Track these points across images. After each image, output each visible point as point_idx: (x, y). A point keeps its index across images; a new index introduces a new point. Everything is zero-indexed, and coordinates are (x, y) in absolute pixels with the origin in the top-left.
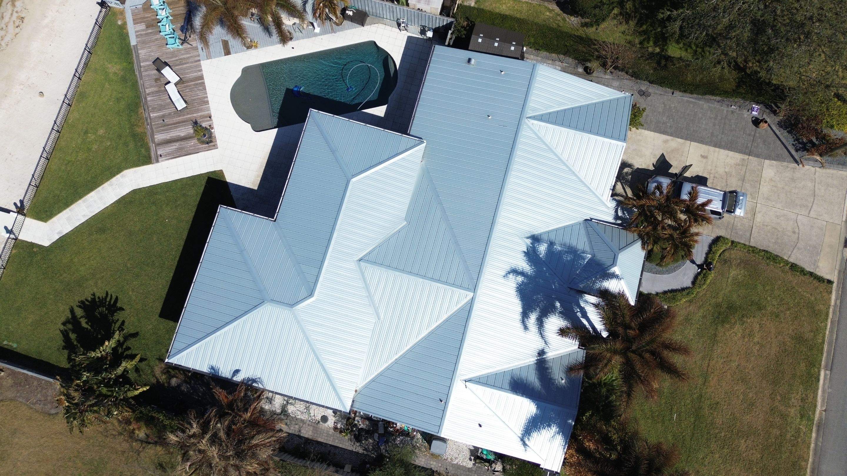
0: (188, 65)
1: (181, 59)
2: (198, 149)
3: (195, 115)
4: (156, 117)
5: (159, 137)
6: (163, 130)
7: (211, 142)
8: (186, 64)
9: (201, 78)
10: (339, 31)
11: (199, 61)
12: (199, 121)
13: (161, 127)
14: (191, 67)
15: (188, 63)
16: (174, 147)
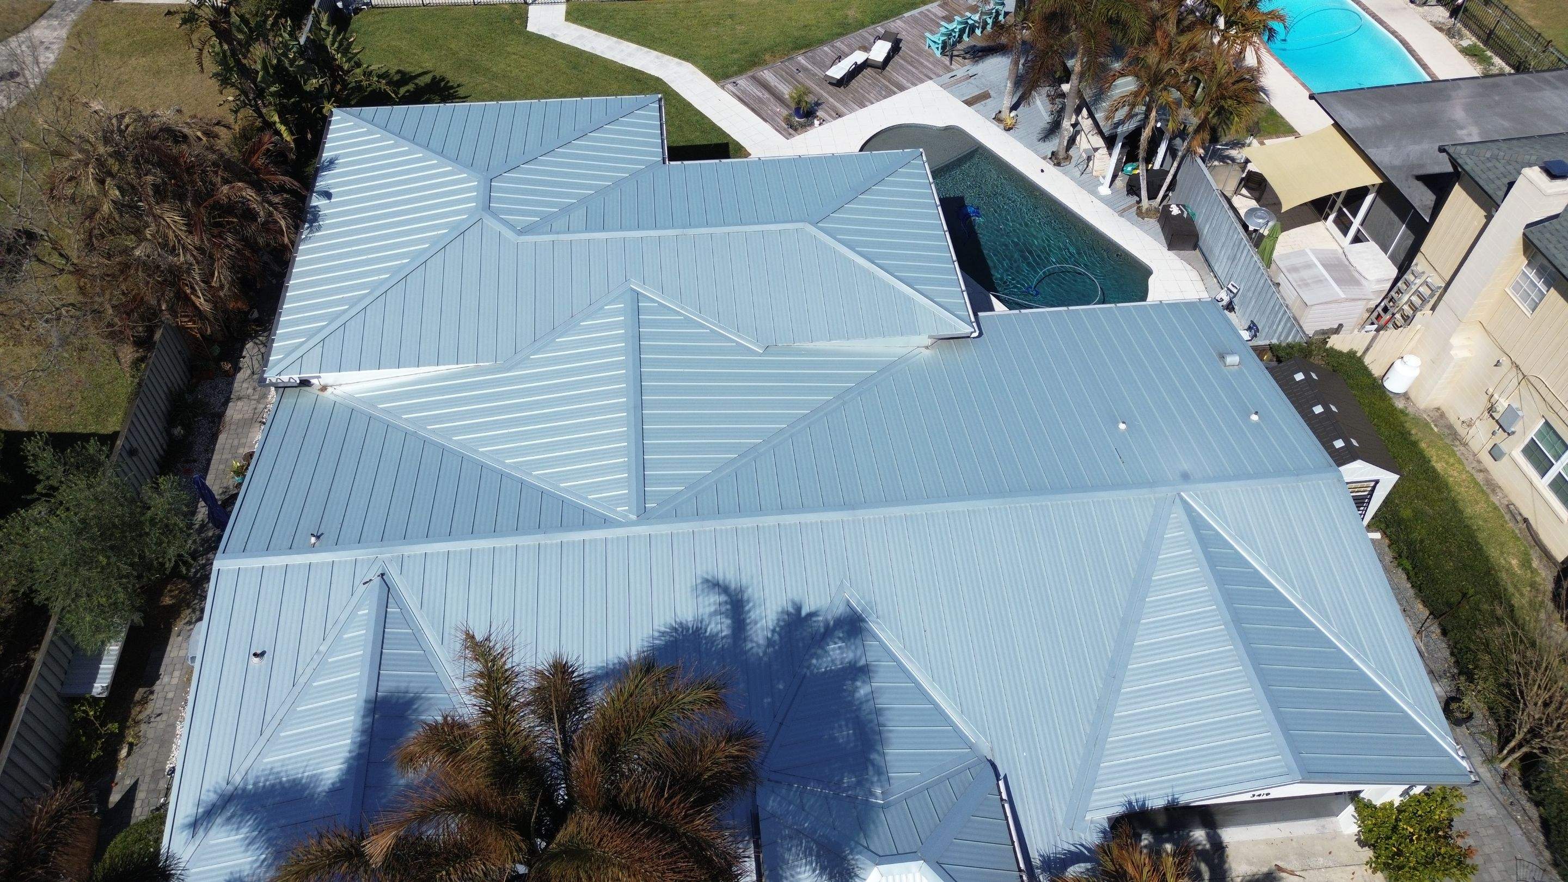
0: (914, 70)
1: (918, 61)
2: (773, 119)
3: (831, 100)
4: (799, 63)
5: (767, 75)
6: (782, 76)
7: (796, 130)
8: (914, 67)
9: (902, 88)
10: (1129, 220)
11: (931, 79)
12: (824, 106)
13: (787, 73)
14: (913, 74)
15: (917, 69)
16: (760, 94)
